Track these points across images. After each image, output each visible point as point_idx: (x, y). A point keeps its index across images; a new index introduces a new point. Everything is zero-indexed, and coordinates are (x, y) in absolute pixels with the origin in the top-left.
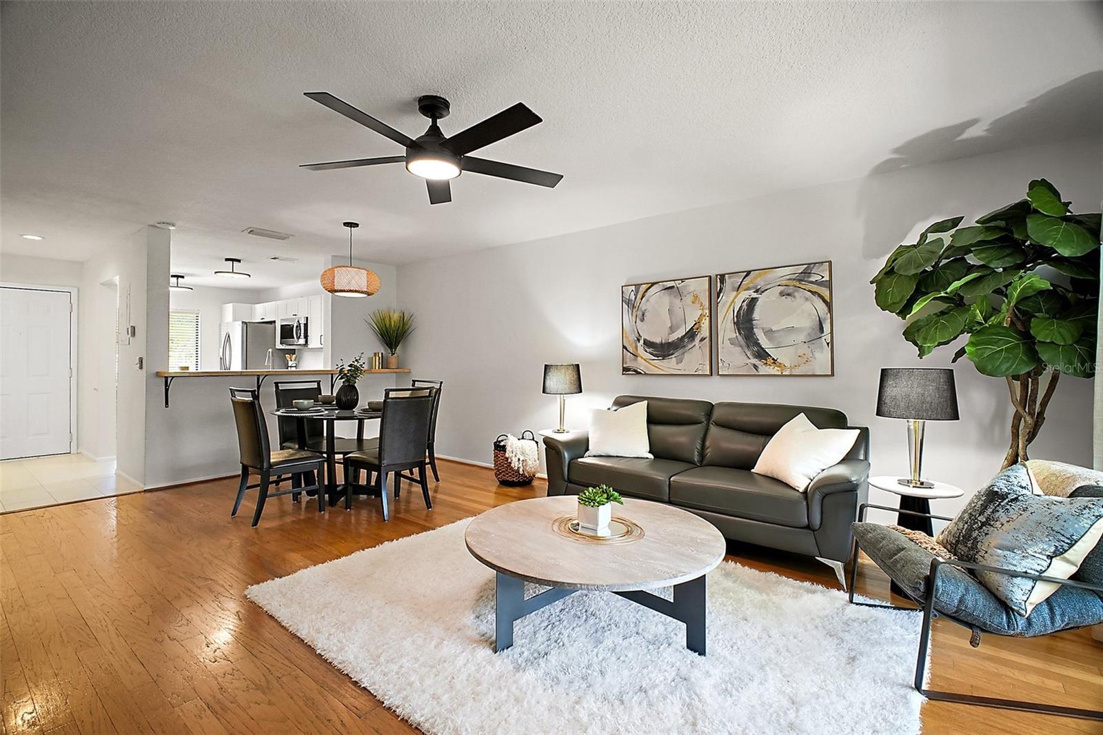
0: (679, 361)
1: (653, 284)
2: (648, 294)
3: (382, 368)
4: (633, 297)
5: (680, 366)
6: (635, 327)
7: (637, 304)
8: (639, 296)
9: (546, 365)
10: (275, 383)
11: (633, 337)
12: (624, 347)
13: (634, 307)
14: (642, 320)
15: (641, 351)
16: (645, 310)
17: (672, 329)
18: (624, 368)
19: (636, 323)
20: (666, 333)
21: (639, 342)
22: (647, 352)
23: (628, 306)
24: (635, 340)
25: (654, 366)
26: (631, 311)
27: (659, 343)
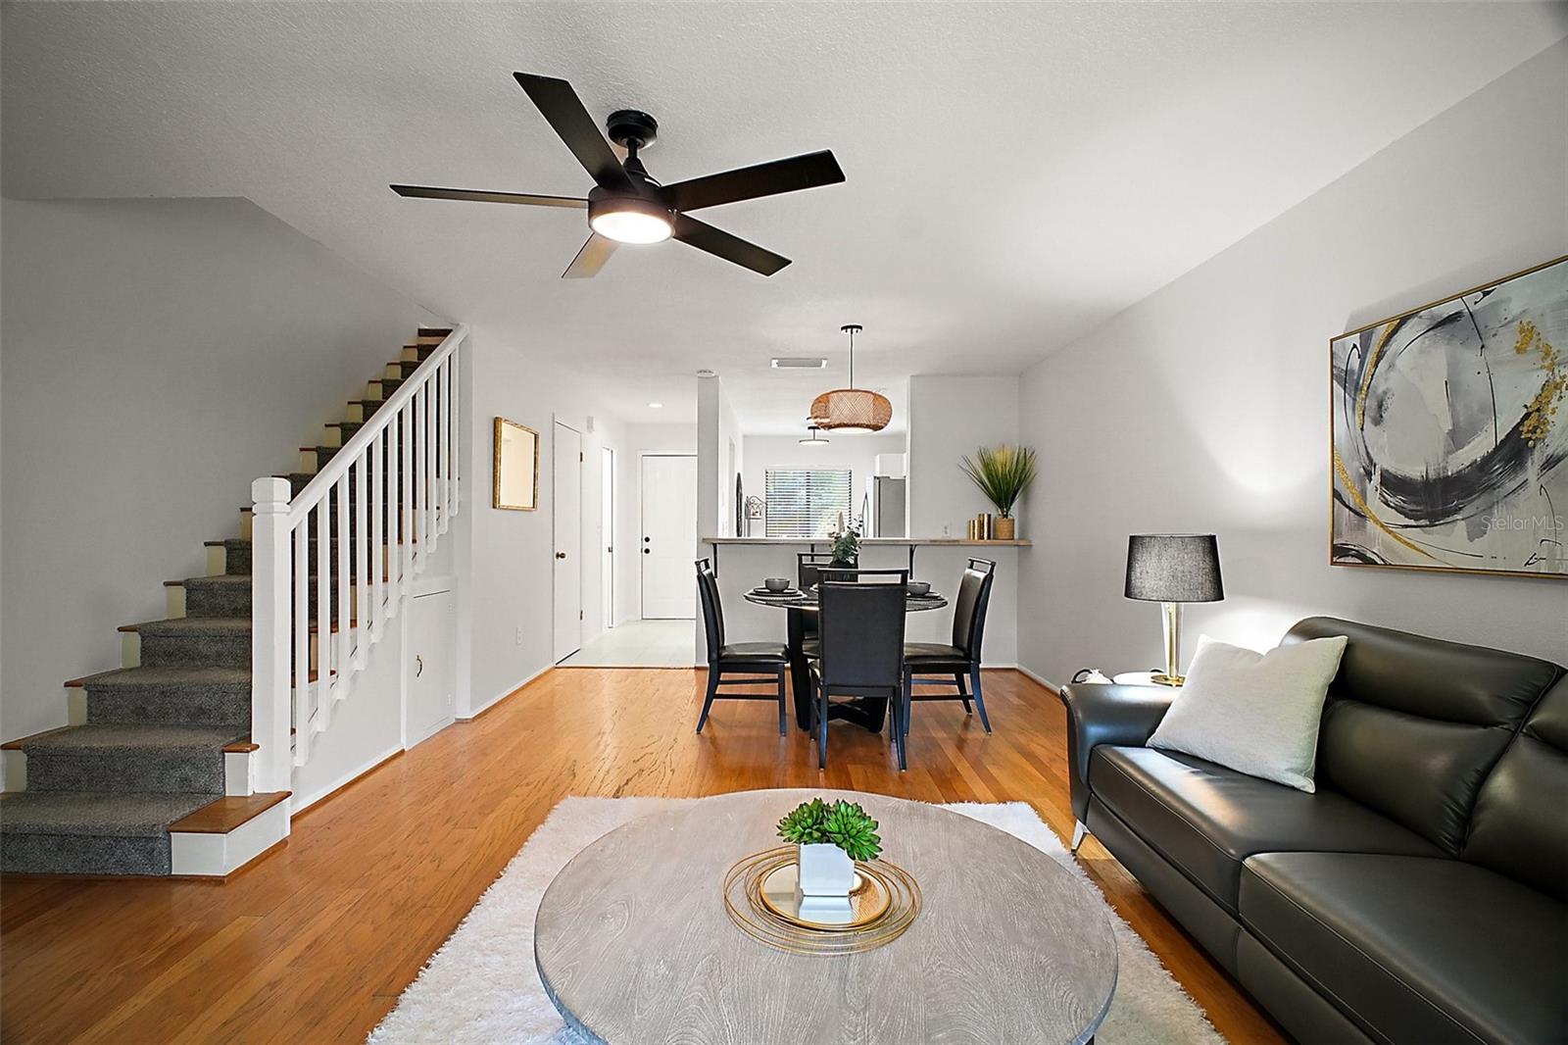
0: (1476, 532)
1: (1403, 320)
2: (1391, 349)
3: (989, 538)
4: (1355, 363)
5: (1479, 545)
6: (1360, 440)
7: (1364, 382)
8: (1371, 357)
9: (1132, 538)
10: (798, 555)
11: (1356, 467)
12: (1336, 494)
13: (1357, 388)
14: (1378, 420)
15: (1374, 503)
16: (1385, 393)
17: (1457, 438)
18: (1334, 547)
19: (1362, 429)
20: (1441, 450)
21: (1370, 480)
22: (1388, 505)
23: (1345, 389)
24: (1360, 474)
25: (1408, 544)
26: (1351, 401)
27: (1420, 479)
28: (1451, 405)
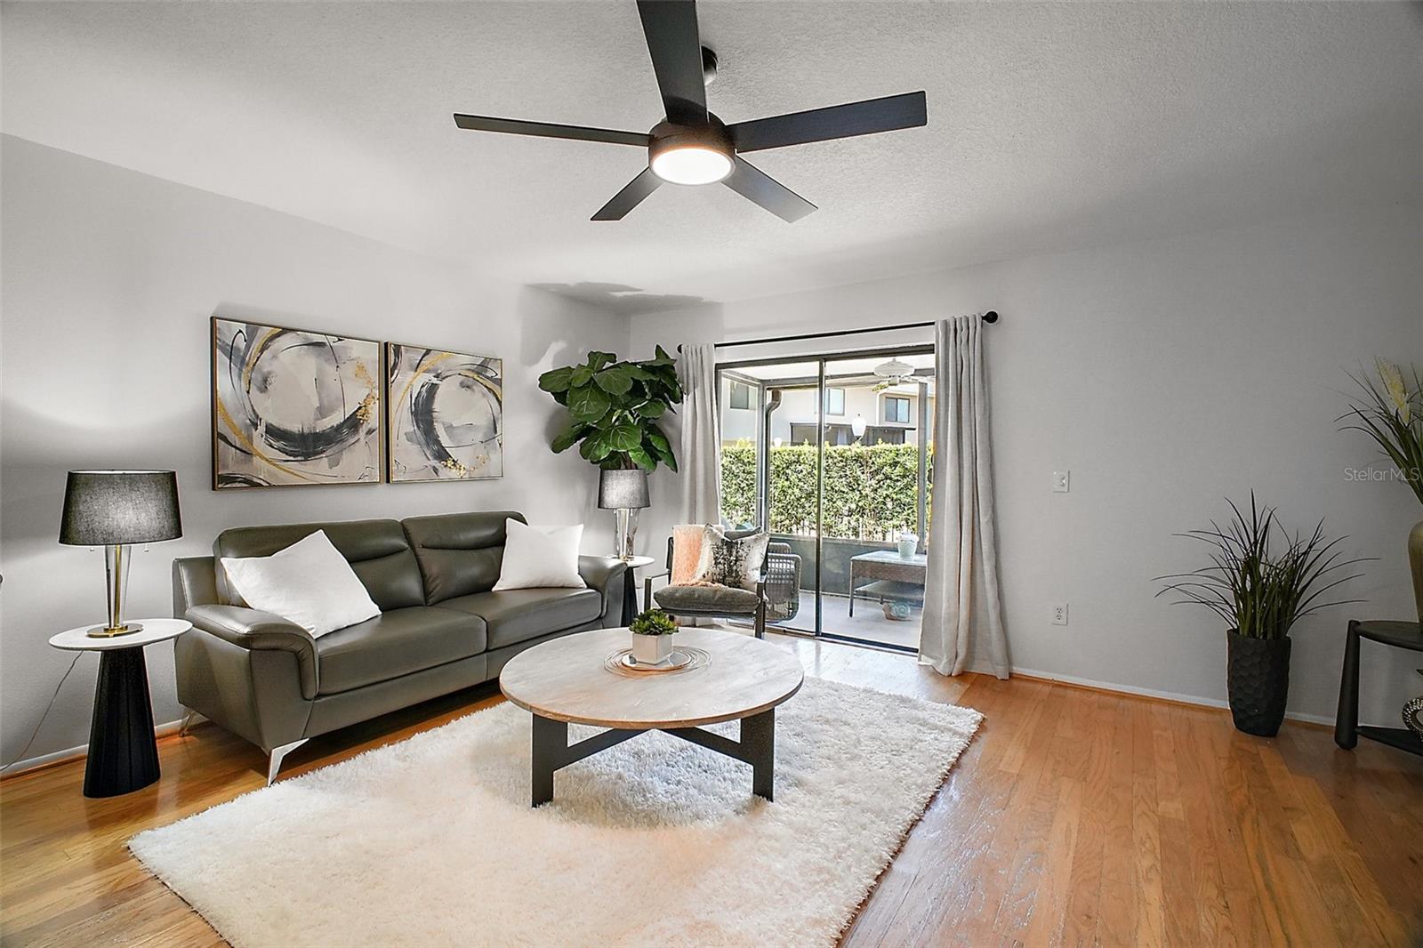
0: (334, 463)
1: (285, 330)
2: (275, 346)
4: (240, 344)
5: (334, 471)
6: (246, 400)
7: (250, 358)
8: (256, 345)
11: (240, 418)
12: (217, 434)
13: (243, 361)
14: (263, 390)
15: (260, 445)
16: (270, 373)
17: (322, 413)
18: (214, 477)
19: (248, 392)
20: (312, 417)
21: (256, 429)
22: (273, 447)
23: (231, 359)
24: (246, 424)
25: (288, 472)
26: (237, 370)
27: (297, 432)
28: (319, 393)
